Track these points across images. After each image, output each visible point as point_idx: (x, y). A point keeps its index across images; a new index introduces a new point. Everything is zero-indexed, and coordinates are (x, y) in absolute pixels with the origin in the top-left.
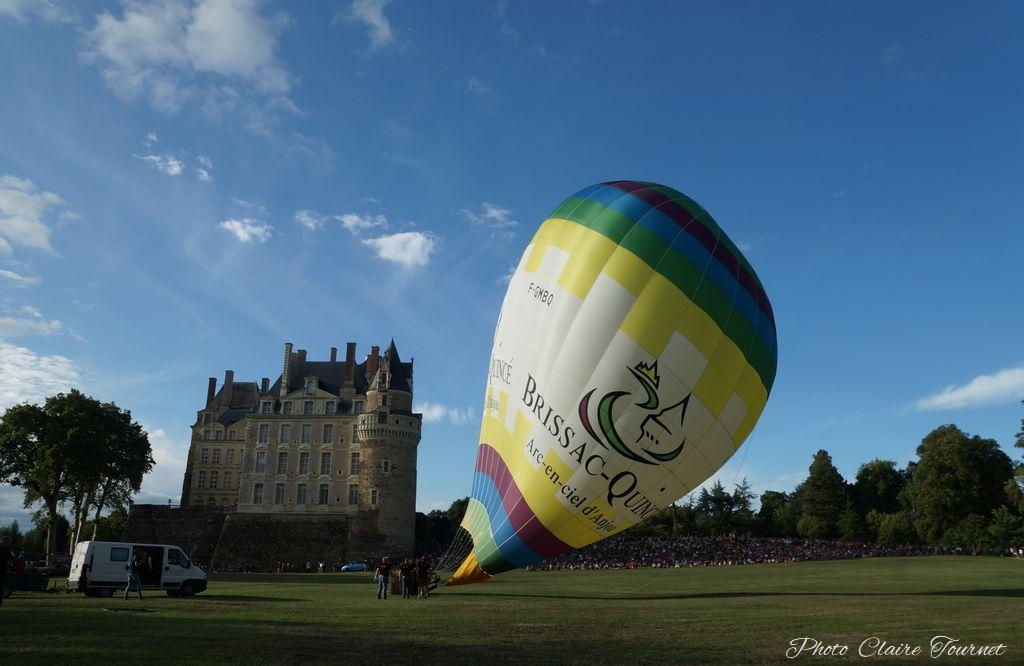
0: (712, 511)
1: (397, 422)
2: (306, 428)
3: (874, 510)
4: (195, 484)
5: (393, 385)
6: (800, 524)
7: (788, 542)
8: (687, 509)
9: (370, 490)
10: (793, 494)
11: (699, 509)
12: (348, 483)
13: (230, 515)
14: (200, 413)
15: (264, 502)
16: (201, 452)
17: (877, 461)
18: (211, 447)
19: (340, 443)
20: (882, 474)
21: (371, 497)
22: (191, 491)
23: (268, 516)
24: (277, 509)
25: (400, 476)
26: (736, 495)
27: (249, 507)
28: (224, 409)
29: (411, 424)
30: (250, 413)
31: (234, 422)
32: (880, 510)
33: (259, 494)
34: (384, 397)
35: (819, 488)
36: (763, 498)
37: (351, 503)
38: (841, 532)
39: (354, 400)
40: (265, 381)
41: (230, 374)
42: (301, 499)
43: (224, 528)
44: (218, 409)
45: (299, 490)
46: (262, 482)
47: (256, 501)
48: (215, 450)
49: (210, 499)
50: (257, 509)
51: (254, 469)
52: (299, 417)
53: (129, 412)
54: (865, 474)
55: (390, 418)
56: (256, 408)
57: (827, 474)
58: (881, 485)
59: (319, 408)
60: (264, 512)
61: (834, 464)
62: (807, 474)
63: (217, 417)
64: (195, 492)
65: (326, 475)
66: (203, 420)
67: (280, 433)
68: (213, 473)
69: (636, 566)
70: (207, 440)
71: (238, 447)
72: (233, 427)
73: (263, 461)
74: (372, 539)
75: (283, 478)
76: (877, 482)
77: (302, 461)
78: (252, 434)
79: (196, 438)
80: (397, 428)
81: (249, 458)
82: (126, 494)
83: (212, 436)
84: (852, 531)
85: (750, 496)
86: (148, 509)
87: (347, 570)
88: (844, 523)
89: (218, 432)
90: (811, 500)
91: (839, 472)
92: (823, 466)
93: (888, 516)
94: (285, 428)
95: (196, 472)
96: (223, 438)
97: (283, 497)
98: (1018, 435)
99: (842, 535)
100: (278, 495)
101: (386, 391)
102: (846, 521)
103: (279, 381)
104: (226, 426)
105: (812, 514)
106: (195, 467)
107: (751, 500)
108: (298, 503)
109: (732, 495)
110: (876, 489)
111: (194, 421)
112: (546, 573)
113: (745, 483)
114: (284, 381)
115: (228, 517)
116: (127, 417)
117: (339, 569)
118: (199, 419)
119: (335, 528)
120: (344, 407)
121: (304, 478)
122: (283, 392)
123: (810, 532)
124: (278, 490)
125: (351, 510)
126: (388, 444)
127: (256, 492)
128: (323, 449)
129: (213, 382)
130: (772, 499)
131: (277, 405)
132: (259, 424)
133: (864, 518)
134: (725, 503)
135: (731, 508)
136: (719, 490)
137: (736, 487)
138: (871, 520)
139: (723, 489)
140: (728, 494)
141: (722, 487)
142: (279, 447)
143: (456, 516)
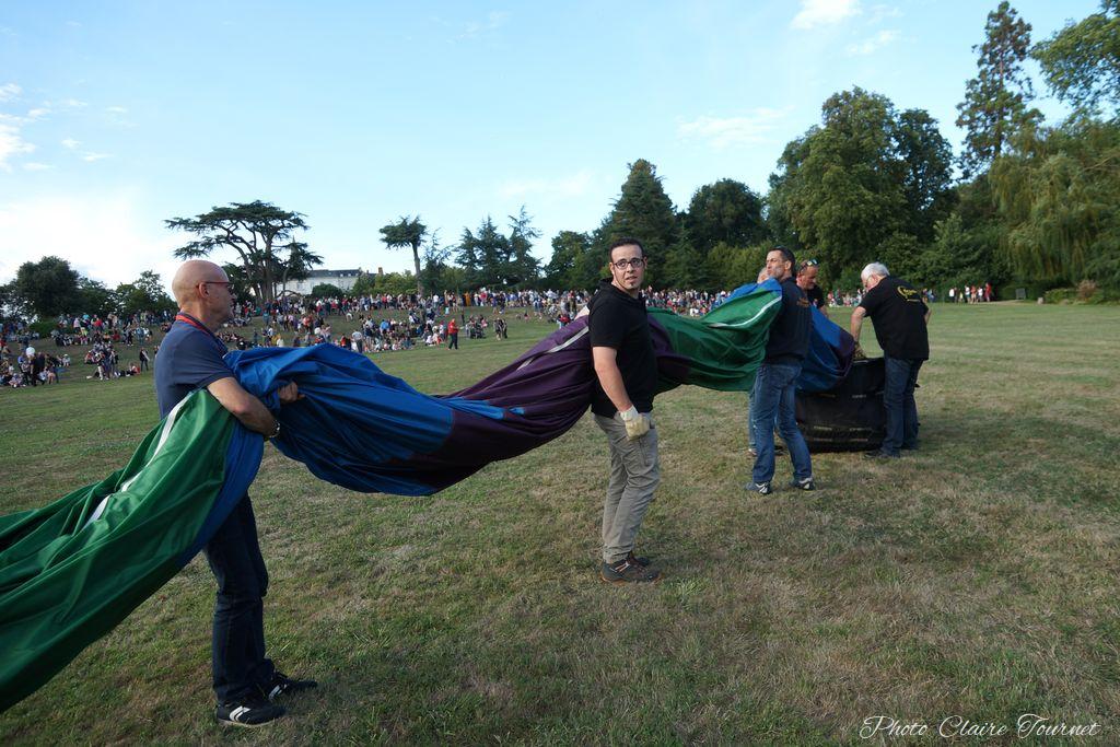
0: (480, 263)
3: (721, 245)
10: (598, 231)
26: (514, 238)
32: (731, 244)
35: (636, 210)
36: (556, 243)
38: (671, 278)
58: (730, 209)
76: (722, 206)
84: (688, 276)
85: (531, 233)
88: (676, 264)
91: (667, 191)
92: (643, 191)
93: (744, 252)
98: (960, 107)
102: (679, 255)
107: (533, 241)
109: (508, 236)
110: (721, 217)
130: (568, 244)
133: (705, 256)
134: (499, 250)
135: (508, 258)
136: (489, 230)
137: (513, 223)
138: (718, 258)
139: (495, 228)
140: (503, 237)
141: (494, 225)
143: (21, 290)
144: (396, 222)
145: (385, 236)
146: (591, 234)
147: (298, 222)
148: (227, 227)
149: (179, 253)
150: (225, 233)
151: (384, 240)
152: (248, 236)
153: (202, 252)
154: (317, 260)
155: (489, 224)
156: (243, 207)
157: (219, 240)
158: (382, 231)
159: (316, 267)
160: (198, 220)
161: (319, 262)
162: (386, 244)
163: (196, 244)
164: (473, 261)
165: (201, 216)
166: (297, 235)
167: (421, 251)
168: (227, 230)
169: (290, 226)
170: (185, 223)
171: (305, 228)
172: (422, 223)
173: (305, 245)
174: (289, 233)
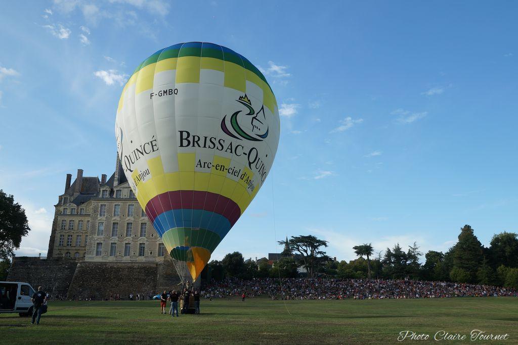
0: (393, 263)
2: (130, 207)
3: (502, 266)
4: (57, 243)
6: (452, 273)
7: (443, 284)
8: (377, 261)
10: (447, 253)
11: (385, 262)
12: (158, 243)
13: (81, 263)
14: (61, 197)
15: (103, 255)
16: (61, 223)
17: (505, 233)
18: (68, 219)
20: (508, 242)
22: (55, 248)
23: (105, 264)
24: (111, 259)
26: (409, 253)
27: (92, 258)
28: (77, 194)
30: (94, 197)
31: (83, 203)
32: (506, 265)
33: (98, 250)
35: (464, 250)
36: (427, 256)
37: (159, 255)
38: (479, 279)
40: (104, 176)
41: (80, 172)
42: (127, 252)
43: (76, 272)
44: (73, 195)
45: (126, 247)
46: (102, 242)
47: (97, 254)
48: (70, 221)
49: (67, 253)
50: (98, 259)
51: (97, 233)
52: (126, 200)
53: (12, 196)
54: (496, 241)
56: (98, 193)
57: (470, 241)
58: (508, 249)
60: (103, 261)
61: (475, 234)
62: (457, 241)
63: (72, 199)
64: (57, 248)
65: (143, 237)
66: (63, 202)
67: (113, 210)
68: (69, 236)
69: (343, 298)
70: (65, 215)
71: (86, 219)
72: (83, 206)
73: (102, 228)
74: (173, 278)
75: (115, 239)
76: (504, 247)
77: (128, 228)
78: (95, 211)
79: (57, 214)
81: (93, 226)
82: (10, 250)
83: (68, 212)
84: (487, 278)
85: (418, 254)
86: (25, 260)
87: (156, 298)
88: (482, 273)
89: (72, 209)
90: (460, 257)
91: (478, 239)
92: (467, 236)
93: (512, 270)
94: (117, 207)
95: (58, 236)
96: (76, 213)
97: (115, 252)
99: (480, 281)
100: (111, 250)
102: (483, 270)
103: (113, 176)
104: (78, 206)
105: (460, 267)
106: (57, 232)
107: (419, 256)
108: (125, 256)
109: (406, 253)
110: (504, 252)
111: (57, 202)
112: (284, 301)
113: (415, 245)
114: (117, 176)
115: (78, 264)
116: (11, 199)
117: (151, 298)
118: (60, 201)
119: (149, 271)
121: (129, 239)
122: (116, 183)
123: (458, 278)
124: (112, 247)
125: (160, 260)
127: (97, 248)
128: (141, 221)
129: (69, 177)
130: (433, 256)
131: (112, 192)
132: (100, 204)
133: (495, 270)
134: (402, 258)
135: (406, 262)
136: (398, 249)
137: (409, 248)
138: (500, 272)
139: (400, 249)
140: (404, 253)
141: (400, 247)
142: (113, 219)
143: (227, 263)
144: (361, 245)
145: (355, 250)
146: (444, 253)
147: (324, 244)
151: (355, 252)
152: (305, 248)
155: (398, 247)
156: (303, 237)
158: (355, 248)
162: (356, 254)
164: (391, 262)
165: (290, 240)
166: (321, 248)
167: (370, 258)
169: (319, 245)
171: (326, 246)
172: (372, 246)
173: (325, 253)
174: (319, 247)
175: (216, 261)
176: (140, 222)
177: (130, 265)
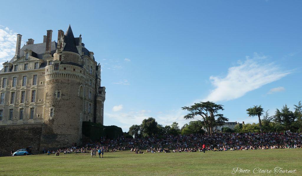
0: (282, 121)
1: (65, 69)
2: (24, 78)
5: (65, 49)
9: (50, 108)
11: (275, 121)
15: (3, 119)
19: (40, 84)
21: (50, 113)
24: (9, 122)
25: (67, 100)
26: (296, 112)
29: (74, 70)
33: (1, 115)
34: (60, 56)
39: (48, 60)
42: (21, 116)
45: (20, 112)
46: (3, 109)
52: (21, 72)
55: (61, 67)
59: (31, 66)
60: (4, 124)
65: (32, 103)
67: (12, 81)
73: (4, 97)
75: (12, 106)
77: (22, 96)
80: (64, 72)
94: (15, 79)
97: (13, 116)
100: (10, 115)
101: (61, 52)
108: (20, 119)
113: (299, 104)
114: (16, 54)
120: (43, 65)
121: (23, 105)
124: (10, 112)
126: (60, 81)
131: (12, 67)
134: (290, 117)
135: (294, 120)
136: (286, 110)
137: (296, 107)
139: (288, 109)
140: (292, 112)
141: (288, 108)
142: (11, 89)
143: (143, 127)
144: (252, 107)
145: (248, 112)
147: (221, 108)
148: (199, 109)
149: (185, 117)
150: (198, 111)
151: (248, 113)
152: (205, 112)
153: (192, 117)
154: (226, 120)
155: (286, 108)
156: (204, 103)
157: (196, 113)
158: (248, 110)
159: (226, 122)
160: (191, 107)
161: (227, 120)
162: (249, 115)
163: (190, 114)
164: (280, 121)
165: (192, 106)
166: (220, 112)
167: (262, 118)
168: (199, 110)
169: (218, 109)
170: (188, 108)
171: (223, 109)
172: (262, 108)
173: (222, 115)
174: (217, 111)
175: (136, 126)
176: (31, 90)
177: (22, 127)
